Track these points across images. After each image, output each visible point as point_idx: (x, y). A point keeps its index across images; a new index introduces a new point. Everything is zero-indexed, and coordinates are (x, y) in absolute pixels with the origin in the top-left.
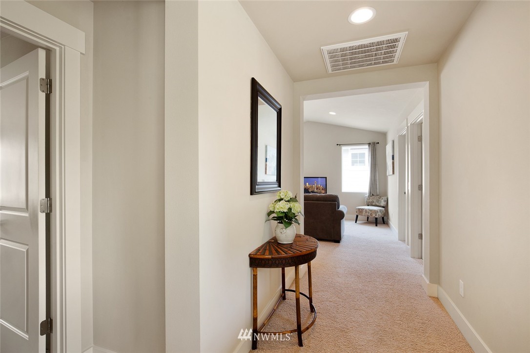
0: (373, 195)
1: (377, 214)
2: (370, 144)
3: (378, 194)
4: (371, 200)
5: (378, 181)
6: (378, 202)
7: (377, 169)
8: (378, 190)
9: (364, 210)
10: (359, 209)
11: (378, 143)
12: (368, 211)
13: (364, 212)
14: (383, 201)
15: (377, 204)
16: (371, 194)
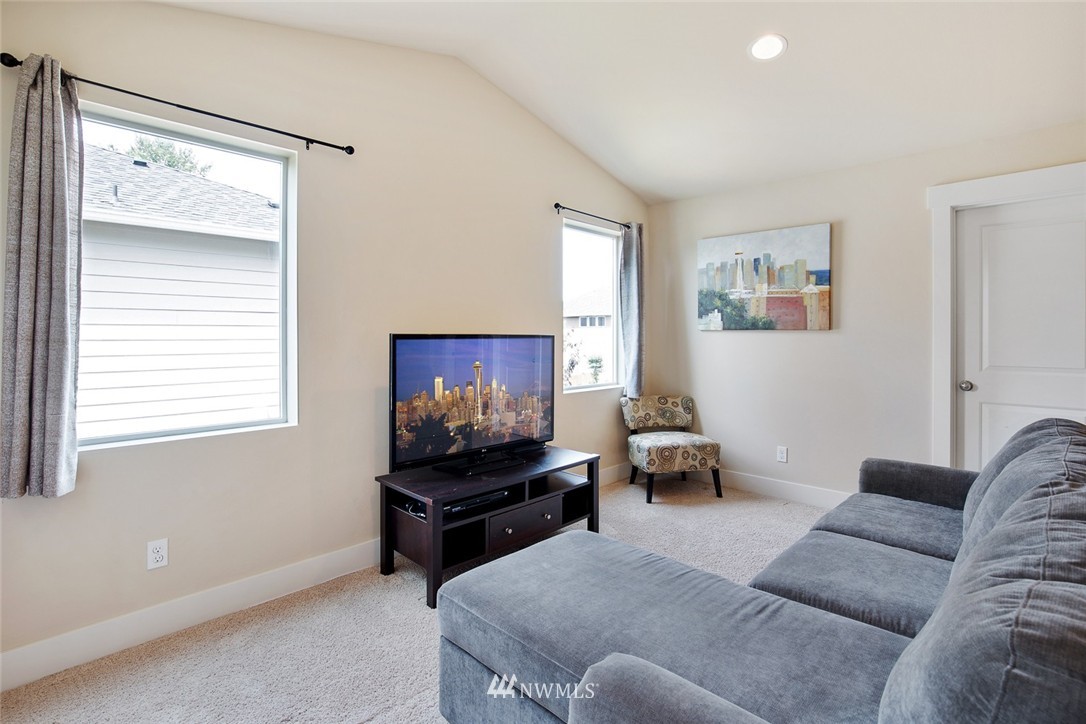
6: (664, 416)
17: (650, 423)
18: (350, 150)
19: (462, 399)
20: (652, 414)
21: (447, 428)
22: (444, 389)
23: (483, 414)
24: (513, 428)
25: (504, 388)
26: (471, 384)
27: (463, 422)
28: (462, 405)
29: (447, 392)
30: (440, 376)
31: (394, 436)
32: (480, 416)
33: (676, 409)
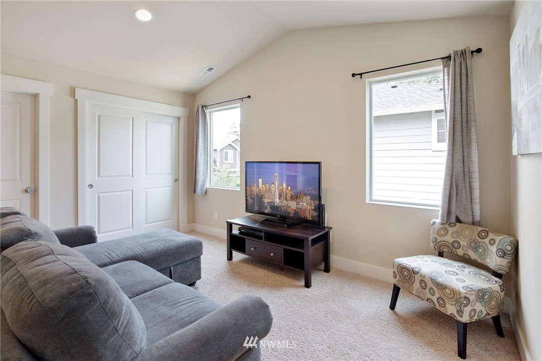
0: (458, 220)
1: (467, 310)
2: (449, 57)
3: (478, 218)
4: (449, 239)
5: (476, 176)
6: (475, 249)
7: (474, 137)
8: (477, 208)
9: (418, 278)
10: (402, 268)
11: (479, 51)
12: (430, 285)
13: (416, 285)
14: (494, 249)
15: (473, 255)
16: (452, 218)
17: (460, 252)
18: (249, 97)
19: (270, 190)
20: (463, 243)
21: (264, 201)
22: (263, 184)
23: (279, 199)
24: (295, 210)
25: (289, 188)
26: (273, 184)
27: (270, 201)
28: (269, 192)
29: (264, 186)
30: (261, 178)
31: (247, 200)
32: (277, 200)
33: (490, 247)
